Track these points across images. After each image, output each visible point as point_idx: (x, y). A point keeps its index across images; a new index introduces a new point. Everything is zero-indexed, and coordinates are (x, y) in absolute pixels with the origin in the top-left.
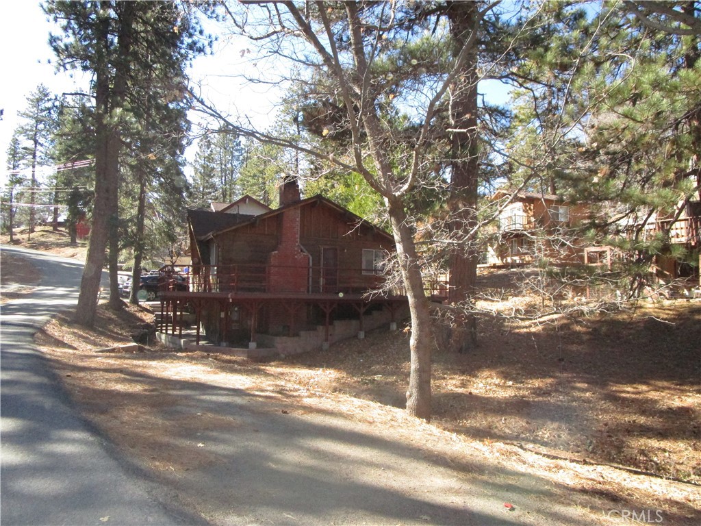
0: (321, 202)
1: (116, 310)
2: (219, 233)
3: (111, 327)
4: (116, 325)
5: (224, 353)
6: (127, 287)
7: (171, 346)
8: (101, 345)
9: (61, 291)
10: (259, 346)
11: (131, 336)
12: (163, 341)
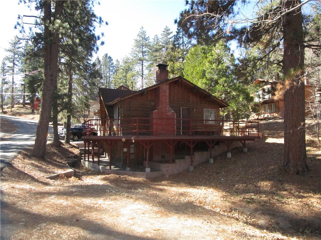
0: (181, 80)
1: (57, 147)
2: (122, 99)
3: (55, 157)
4: (58, 156)
5: (129, 176)
6: (62, 134)
7: (92, 169)
8: (50, 173)
9: (26, 136)
10: (152, 170)
11: (68, 163)
12: (87, 166)
